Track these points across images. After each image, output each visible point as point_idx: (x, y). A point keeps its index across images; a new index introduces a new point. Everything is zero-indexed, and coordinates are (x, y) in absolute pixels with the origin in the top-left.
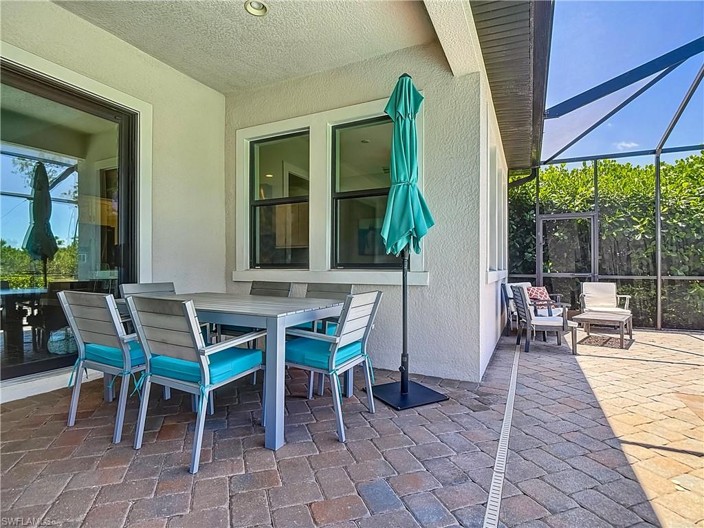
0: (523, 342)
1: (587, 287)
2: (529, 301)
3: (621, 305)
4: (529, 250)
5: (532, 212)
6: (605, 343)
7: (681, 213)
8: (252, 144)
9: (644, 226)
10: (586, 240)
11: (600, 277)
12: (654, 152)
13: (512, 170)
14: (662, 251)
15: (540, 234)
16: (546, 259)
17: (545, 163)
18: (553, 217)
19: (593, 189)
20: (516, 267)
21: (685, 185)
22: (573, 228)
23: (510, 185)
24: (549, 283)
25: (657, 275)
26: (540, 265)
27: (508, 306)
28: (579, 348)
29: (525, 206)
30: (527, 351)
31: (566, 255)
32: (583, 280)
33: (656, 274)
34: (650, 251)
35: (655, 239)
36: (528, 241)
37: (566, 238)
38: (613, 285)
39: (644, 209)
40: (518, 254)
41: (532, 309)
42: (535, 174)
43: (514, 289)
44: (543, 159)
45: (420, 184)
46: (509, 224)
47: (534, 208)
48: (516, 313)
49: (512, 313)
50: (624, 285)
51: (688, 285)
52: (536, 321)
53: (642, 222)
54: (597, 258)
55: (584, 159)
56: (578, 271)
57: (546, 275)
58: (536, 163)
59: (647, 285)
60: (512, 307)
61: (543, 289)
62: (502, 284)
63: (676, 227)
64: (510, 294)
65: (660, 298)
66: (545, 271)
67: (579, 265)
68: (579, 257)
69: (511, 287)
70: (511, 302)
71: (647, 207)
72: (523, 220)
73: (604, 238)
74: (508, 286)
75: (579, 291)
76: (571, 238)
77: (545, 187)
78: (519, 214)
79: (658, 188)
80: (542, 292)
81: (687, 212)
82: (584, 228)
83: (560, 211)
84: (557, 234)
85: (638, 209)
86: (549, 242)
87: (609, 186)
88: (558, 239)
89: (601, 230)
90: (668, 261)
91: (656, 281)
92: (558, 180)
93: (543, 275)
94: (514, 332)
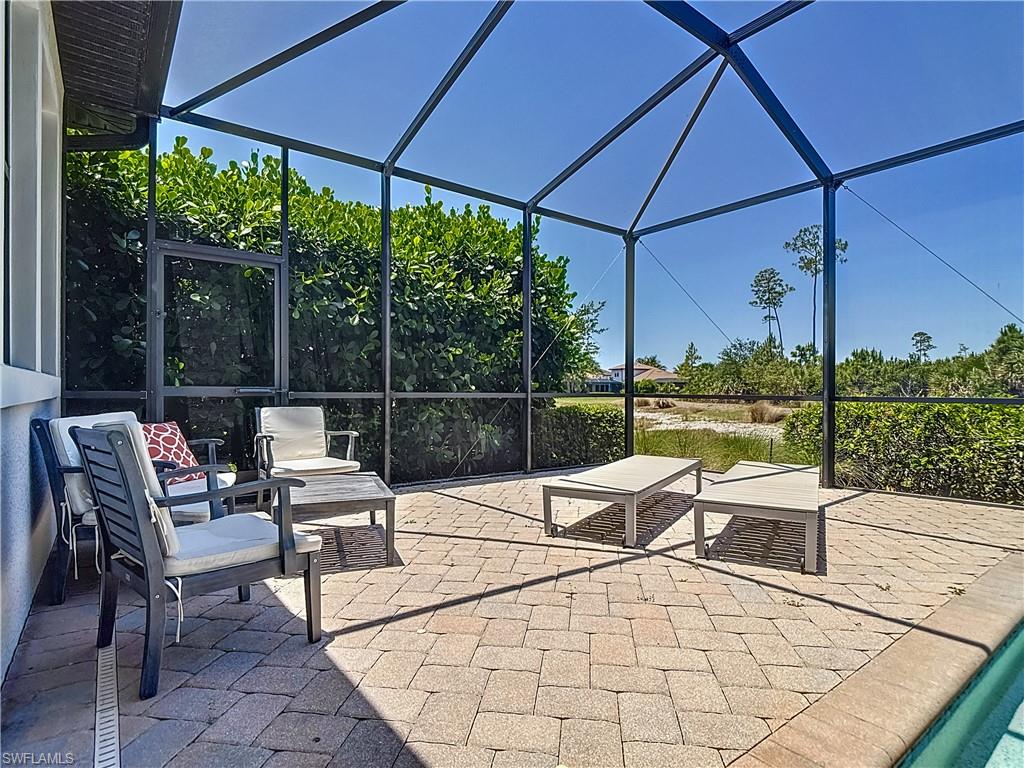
1: (269, 419)
3: (340, 453)
5: (132, 235)
9: (362, 301)
11: (294, 395)
12: (381, 167)
15: (157, 287)
16: (172, 350)
17: (172, 113)
18: (190, 251)
19: (277, 208)
20: (88, 371)
21: (417, 241)
24: (182, 413)
25: (384, 391)
26: (157, 365)
27: (59, 497)
29: (114, 216)
31: (213, 346)
32: (260, 401)
34: (369, 348)
35: (379, 326)
36: (121, 306)
37: (217, 307)
38: (319, 411)
39: (362, 270)
40: (93, 338)
43: (83, 441)
49: (78, 518)
53: (359, 294)
54: (287, 355)
57: (171, 392)
61: (172, 428)
62: (34, 423)
64: (70, 453)
66: (169, 382)
67: (250, 367)
68: (247, 351)
69: (73, 432)
70: (74, 485)
71: (365, 267)
73: (298, 315)
74: (62, 426)
81: (418, 287)
83: (202, 240)
84: (196, 297)
85: (353, 268)
88: (198, 307)
89: (291, 299)
92: (199, 173)
93: (163, 392)
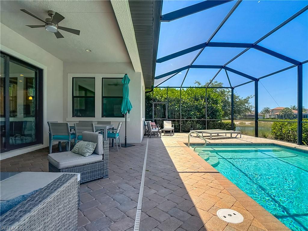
0: (149, 136)
1: (165, 122)
2: (151, 125)
3: (172, 127)
4: (151, 112)
5: (151, 101)
6: (168, 135)
7: (186, 103)
8: (73, 78)
9: (178, 106)
10: (165, 109)
11: (168, 119)
12: (180, 87)
13: (146, 88)
14: (182, 112)
15: (153, 107)
16: (155, 114)
17: (155, 87)
18: (157, 103)
19: (166, 96)
20: (147, 117)
21: (186, 96)
22: (162, 106)
23: (146, 93)
24: (155, 121)
26: (154, 116)
27: (145, 127)
28: (161, 137)
29: (150, 99)
30: (150, 138)
31: (160, 113)
32: (164, 120)
33: (180, 119)
34: (179, 113)
35: (180, 110)
36: (150, 109)
38: (171, 121)
39: (178, 102)
40: (148, 113)
41: (151, 128)
42: (152, 90)
44: (155, 86)
45: (130, 98)
46: (145, 104)
47: (152, 99)
48: (148, 129)
50: (173, 121)
51: (187, 121)
52: (152, 130)
54: (167, 114)
55: (165, 87)
56: (163, 118)
57: (155, 119)
58: (153, 87)
59: (178, 121)
60: (147, 128)
61: (154, 123)
63: (184, 107)
64: (146, 124)
65: (181, 125)
66: (155, 118)
67: (163, 116)
68: (163, 114)
70: (146, 126)
71: (179, 101)
72: (149, 103)
73: (169, 109)
74: (145, 122)
75: (163, 123)
76: (161, 109)
77: (155, 94)
78: (148, 101)
79: (181, 96)
80: (154, 124)
81: (187, 103)
82: (164, 106)
83: (158, 101)
84: (158, 107)
86: (156, 110)
87: (170, 95)
88: (158, 109)
89: (168, 107)
90: (183, 115)
91: (180, 120)
93: (154, 119)
94: (147, 135)
